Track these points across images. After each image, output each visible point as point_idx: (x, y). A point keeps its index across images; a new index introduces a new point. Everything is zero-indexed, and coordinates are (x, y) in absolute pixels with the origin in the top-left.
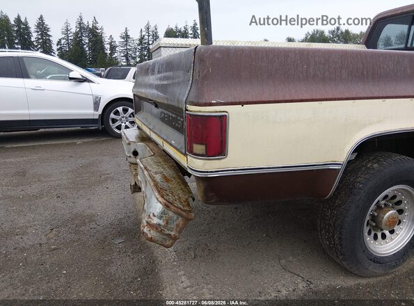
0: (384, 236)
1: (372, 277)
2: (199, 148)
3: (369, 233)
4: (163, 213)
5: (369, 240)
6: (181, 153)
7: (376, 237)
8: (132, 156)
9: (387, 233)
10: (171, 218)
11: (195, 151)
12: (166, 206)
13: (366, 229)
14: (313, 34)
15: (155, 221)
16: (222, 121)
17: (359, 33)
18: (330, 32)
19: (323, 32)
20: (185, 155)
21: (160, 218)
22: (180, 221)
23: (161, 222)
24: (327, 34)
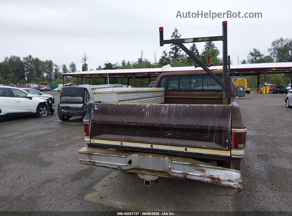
11: (239, 147)
14: (11, 59)
20: (230, 150)
24: (22, 59)
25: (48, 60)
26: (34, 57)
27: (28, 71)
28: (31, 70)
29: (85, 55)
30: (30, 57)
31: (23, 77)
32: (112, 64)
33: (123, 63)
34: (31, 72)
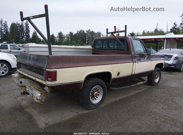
0: (95, 99)
1: (93, 109)
2: (50, 79)
3: (92, 98)
4: (41, 96)
5: (91, 100)
6: (44, 81)
7: (93, 99)
8: (20, 83)
9: (96, 98)
10: (43, 97)
11: (48, 80)
12: (41, 94)
13: (90, 97)
14: (80, 31)
15: (39, 98)
16: (55, 72)
17: (97, 32)
18: (86, 31)
19: (84, 31)
20: (45, 81)
21: (40, 97)
22: (45, 98)
23: (40, 98)
24: (85, 32)
25: (98, 32)
26: (91, 30)
27: (88, 38)
28: (89, 38)
29: (118, 28)
30: (89, 30)
31: (85, 42)
32: (134, 33)
33: (144, 33)
34: (89, 39)
